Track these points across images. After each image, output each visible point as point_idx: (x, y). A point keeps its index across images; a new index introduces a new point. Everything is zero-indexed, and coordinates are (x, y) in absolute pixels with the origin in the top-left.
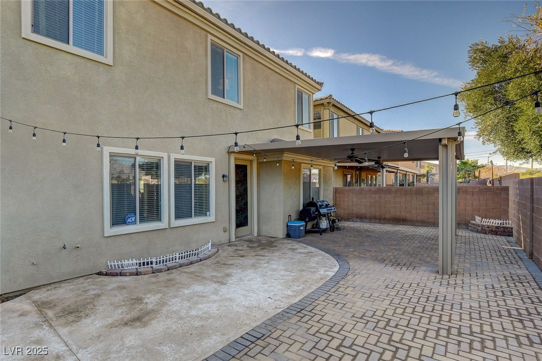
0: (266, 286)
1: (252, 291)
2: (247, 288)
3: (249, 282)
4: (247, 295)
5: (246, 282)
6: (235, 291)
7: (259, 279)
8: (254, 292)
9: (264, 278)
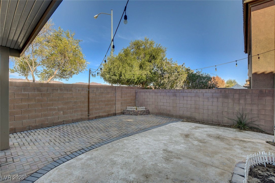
0: (137, 147)
1: (145, 144)
2: (148, 146)
3: (148, 151)
4: (148, 142)
5: (150, 151)
6: (155, 145)
7: (141, 153)
8: (144, 143)
9: (137, 154)
